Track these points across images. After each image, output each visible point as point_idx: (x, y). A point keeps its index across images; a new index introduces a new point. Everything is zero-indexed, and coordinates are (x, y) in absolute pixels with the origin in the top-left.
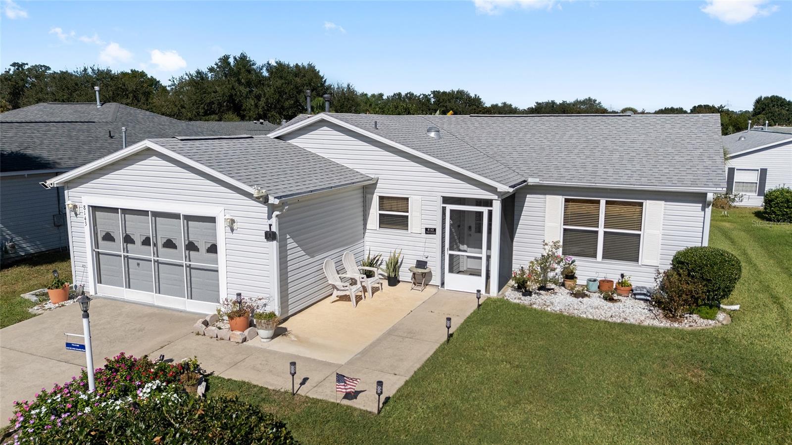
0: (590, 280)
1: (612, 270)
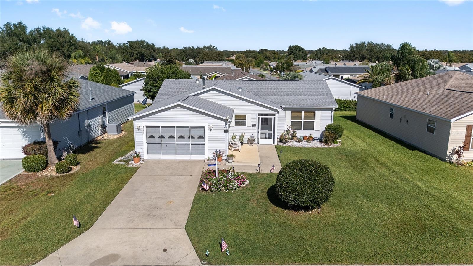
0: (300, 137)
1: (307, 133)
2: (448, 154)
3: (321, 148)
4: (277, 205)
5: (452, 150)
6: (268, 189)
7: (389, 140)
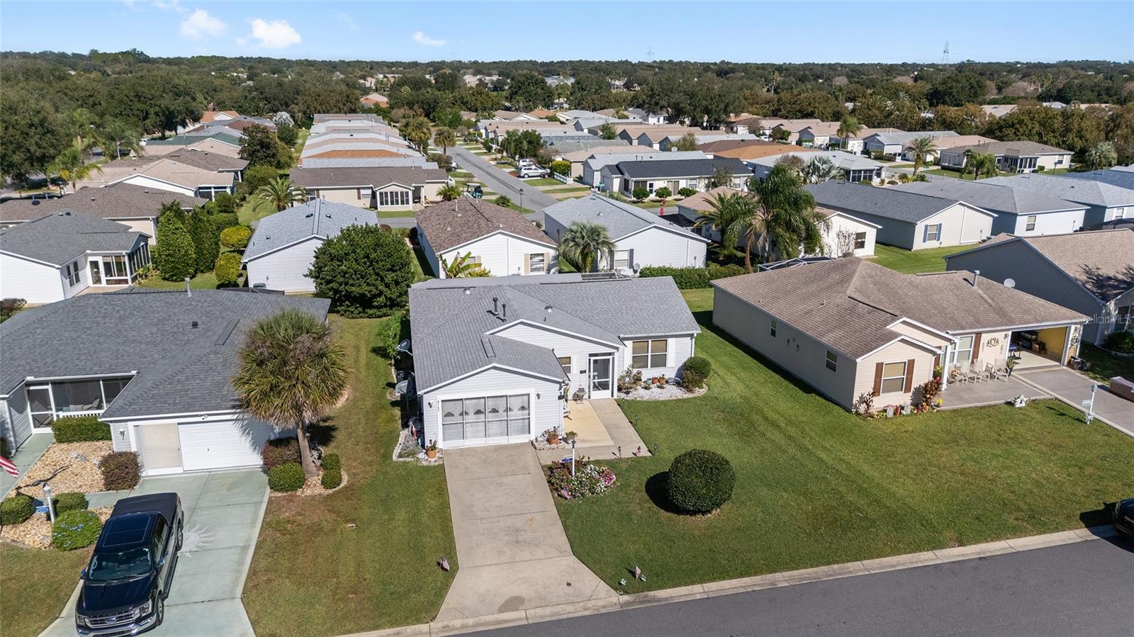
0: (648, 379)
1: (657, 372)
2: (854, 403)
3: (683, 400)
4: (667, 510)
5: (860, 398)
6: (646, 486)
7: (773, 374)
